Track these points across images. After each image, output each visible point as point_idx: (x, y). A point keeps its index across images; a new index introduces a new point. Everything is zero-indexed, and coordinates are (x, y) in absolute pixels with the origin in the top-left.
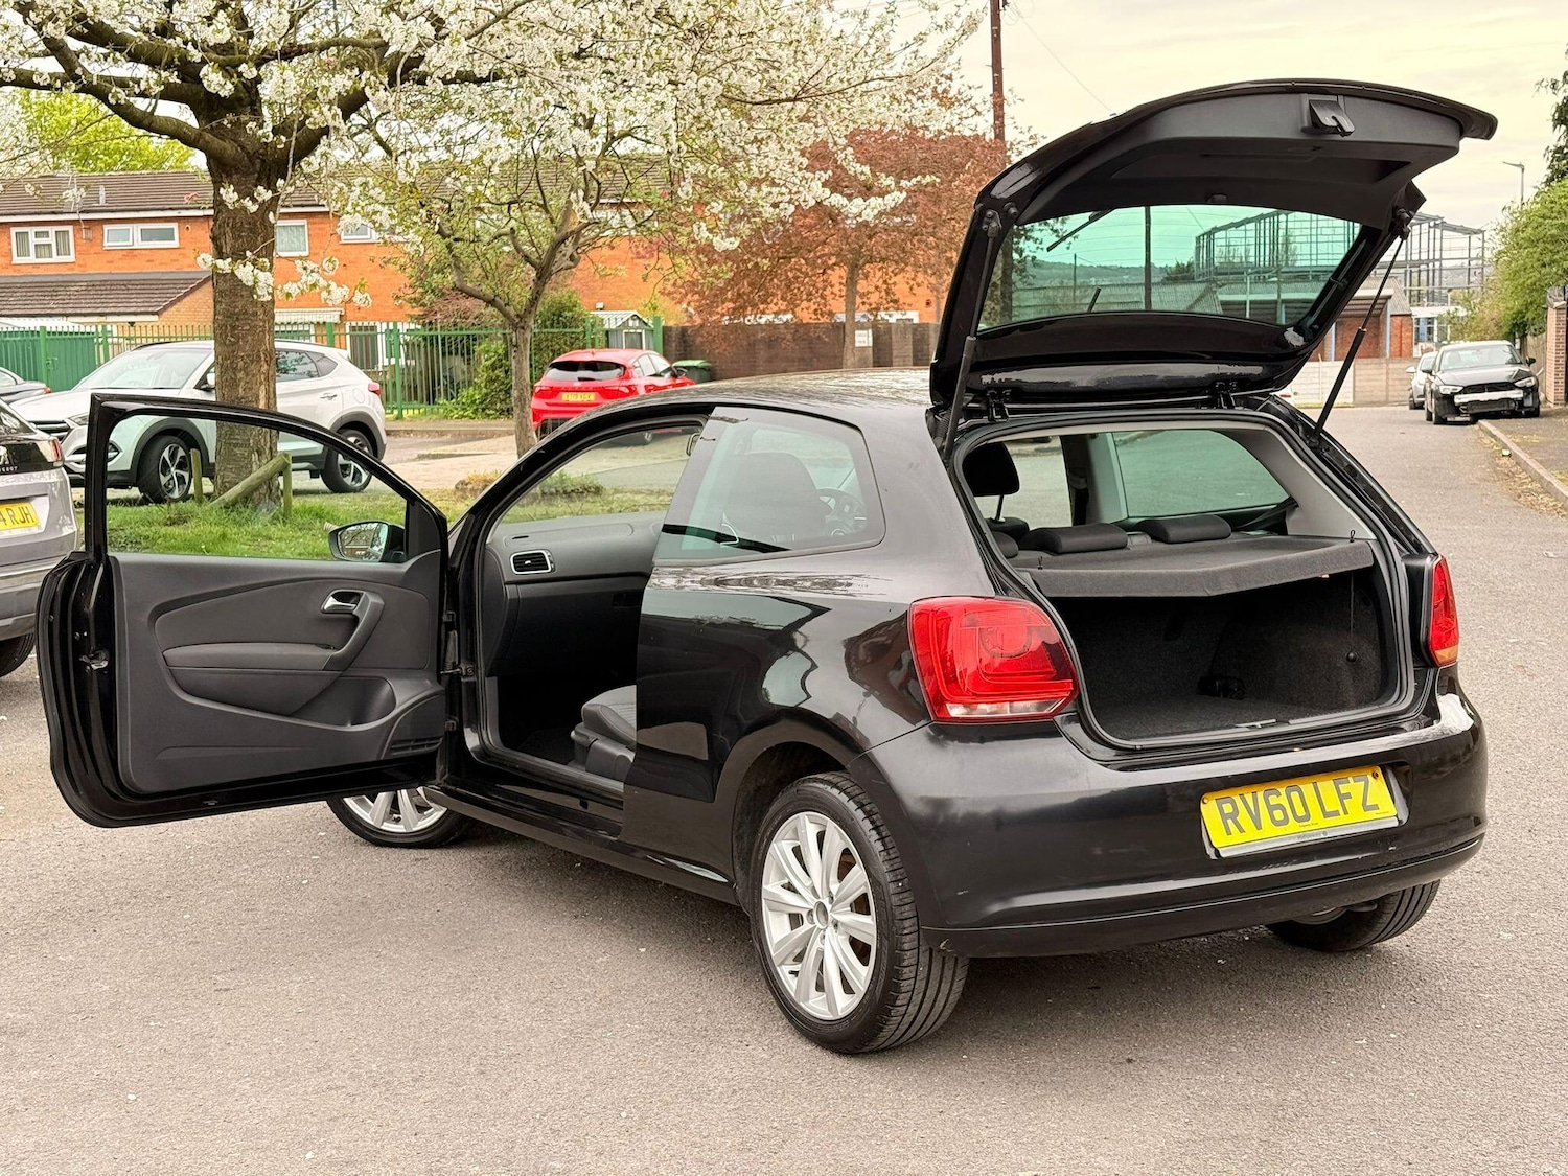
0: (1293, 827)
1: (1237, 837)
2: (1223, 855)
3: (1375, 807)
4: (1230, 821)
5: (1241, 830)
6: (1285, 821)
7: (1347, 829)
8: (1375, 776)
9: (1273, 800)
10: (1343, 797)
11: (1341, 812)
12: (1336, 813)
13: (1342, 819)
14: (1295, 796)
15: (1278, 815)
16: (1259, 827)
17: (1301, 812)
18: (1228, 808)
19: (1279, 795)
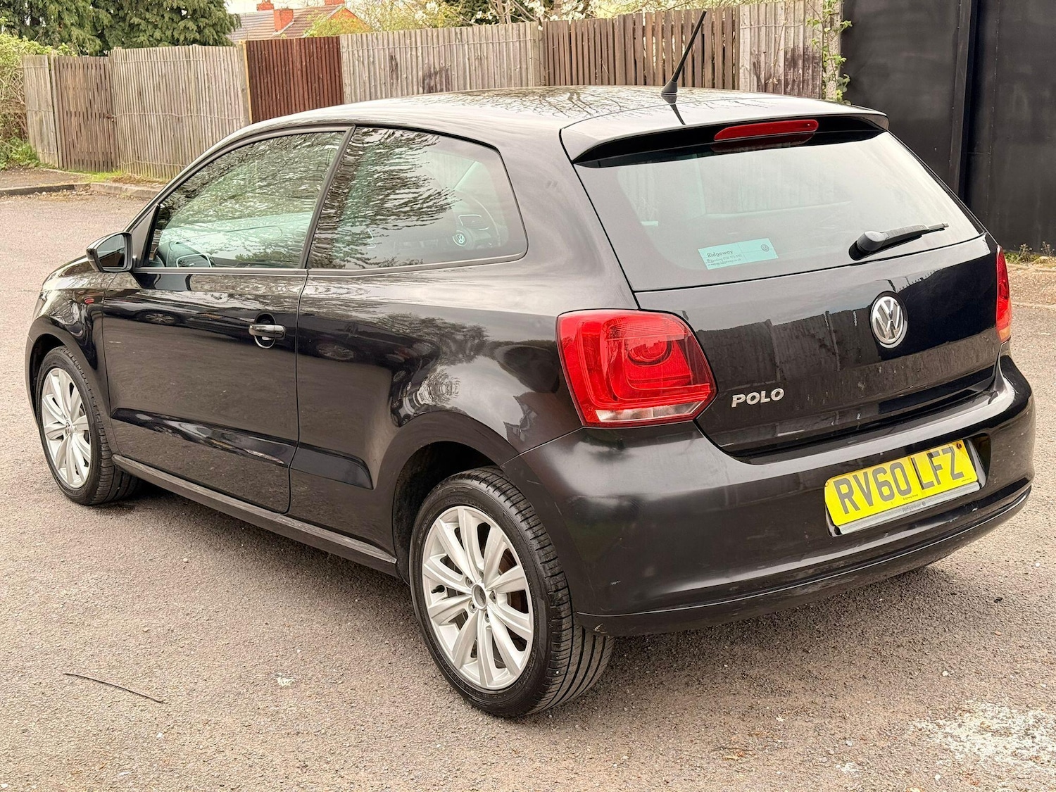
0: (899, 500)
1: (854, 515)
2: (843, 533)
3: (961, 475)
4: (847, 501)
5: (857, 508)
6: (892, 496)
7: (941, 497)
8: (959, 447)
9: (881, 477)
10: (936, 469)
11: (935, 482)
12: (931, 484)
13: (936, 489)
14: (898, 471)
15: (886, 491)
16: (871, 504)
17: (903, 487)
18: (844, 489)
19: (885, 472)
